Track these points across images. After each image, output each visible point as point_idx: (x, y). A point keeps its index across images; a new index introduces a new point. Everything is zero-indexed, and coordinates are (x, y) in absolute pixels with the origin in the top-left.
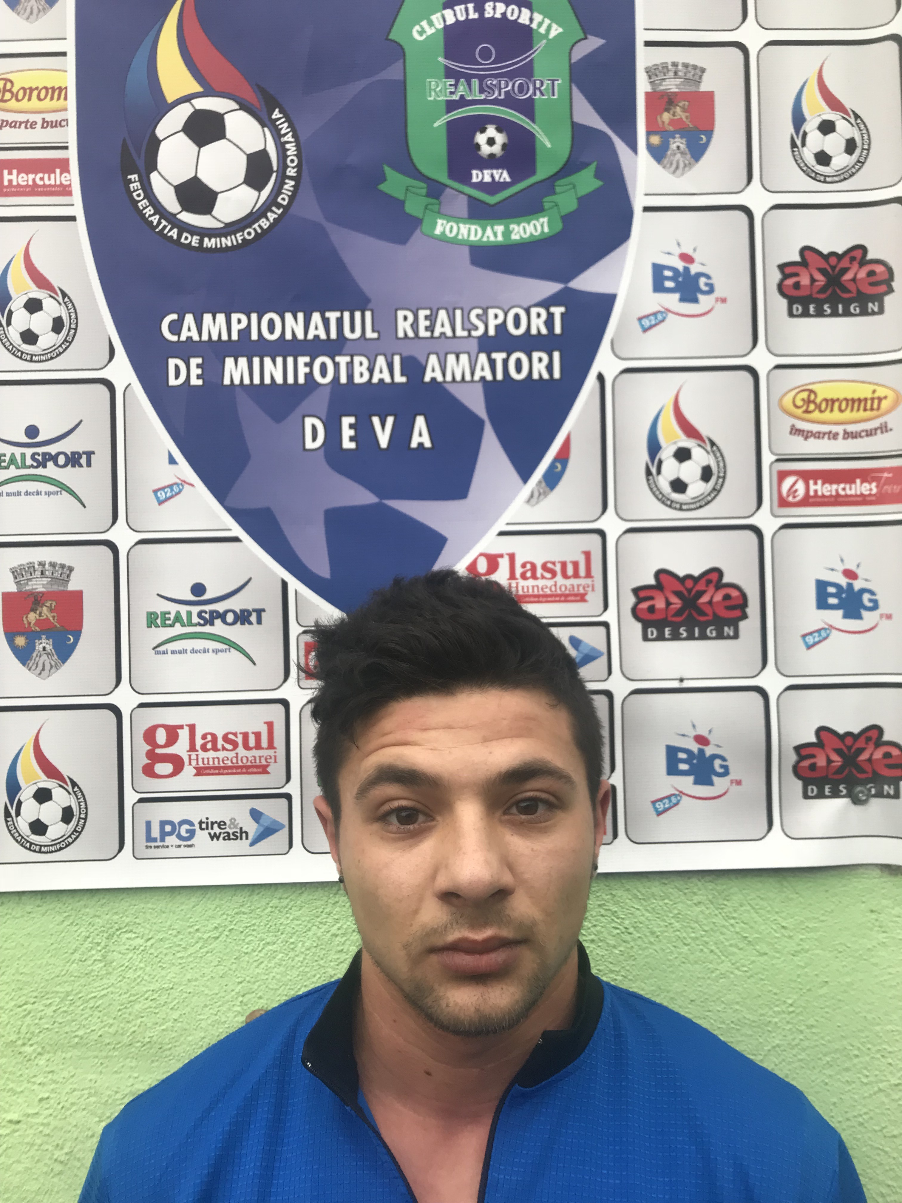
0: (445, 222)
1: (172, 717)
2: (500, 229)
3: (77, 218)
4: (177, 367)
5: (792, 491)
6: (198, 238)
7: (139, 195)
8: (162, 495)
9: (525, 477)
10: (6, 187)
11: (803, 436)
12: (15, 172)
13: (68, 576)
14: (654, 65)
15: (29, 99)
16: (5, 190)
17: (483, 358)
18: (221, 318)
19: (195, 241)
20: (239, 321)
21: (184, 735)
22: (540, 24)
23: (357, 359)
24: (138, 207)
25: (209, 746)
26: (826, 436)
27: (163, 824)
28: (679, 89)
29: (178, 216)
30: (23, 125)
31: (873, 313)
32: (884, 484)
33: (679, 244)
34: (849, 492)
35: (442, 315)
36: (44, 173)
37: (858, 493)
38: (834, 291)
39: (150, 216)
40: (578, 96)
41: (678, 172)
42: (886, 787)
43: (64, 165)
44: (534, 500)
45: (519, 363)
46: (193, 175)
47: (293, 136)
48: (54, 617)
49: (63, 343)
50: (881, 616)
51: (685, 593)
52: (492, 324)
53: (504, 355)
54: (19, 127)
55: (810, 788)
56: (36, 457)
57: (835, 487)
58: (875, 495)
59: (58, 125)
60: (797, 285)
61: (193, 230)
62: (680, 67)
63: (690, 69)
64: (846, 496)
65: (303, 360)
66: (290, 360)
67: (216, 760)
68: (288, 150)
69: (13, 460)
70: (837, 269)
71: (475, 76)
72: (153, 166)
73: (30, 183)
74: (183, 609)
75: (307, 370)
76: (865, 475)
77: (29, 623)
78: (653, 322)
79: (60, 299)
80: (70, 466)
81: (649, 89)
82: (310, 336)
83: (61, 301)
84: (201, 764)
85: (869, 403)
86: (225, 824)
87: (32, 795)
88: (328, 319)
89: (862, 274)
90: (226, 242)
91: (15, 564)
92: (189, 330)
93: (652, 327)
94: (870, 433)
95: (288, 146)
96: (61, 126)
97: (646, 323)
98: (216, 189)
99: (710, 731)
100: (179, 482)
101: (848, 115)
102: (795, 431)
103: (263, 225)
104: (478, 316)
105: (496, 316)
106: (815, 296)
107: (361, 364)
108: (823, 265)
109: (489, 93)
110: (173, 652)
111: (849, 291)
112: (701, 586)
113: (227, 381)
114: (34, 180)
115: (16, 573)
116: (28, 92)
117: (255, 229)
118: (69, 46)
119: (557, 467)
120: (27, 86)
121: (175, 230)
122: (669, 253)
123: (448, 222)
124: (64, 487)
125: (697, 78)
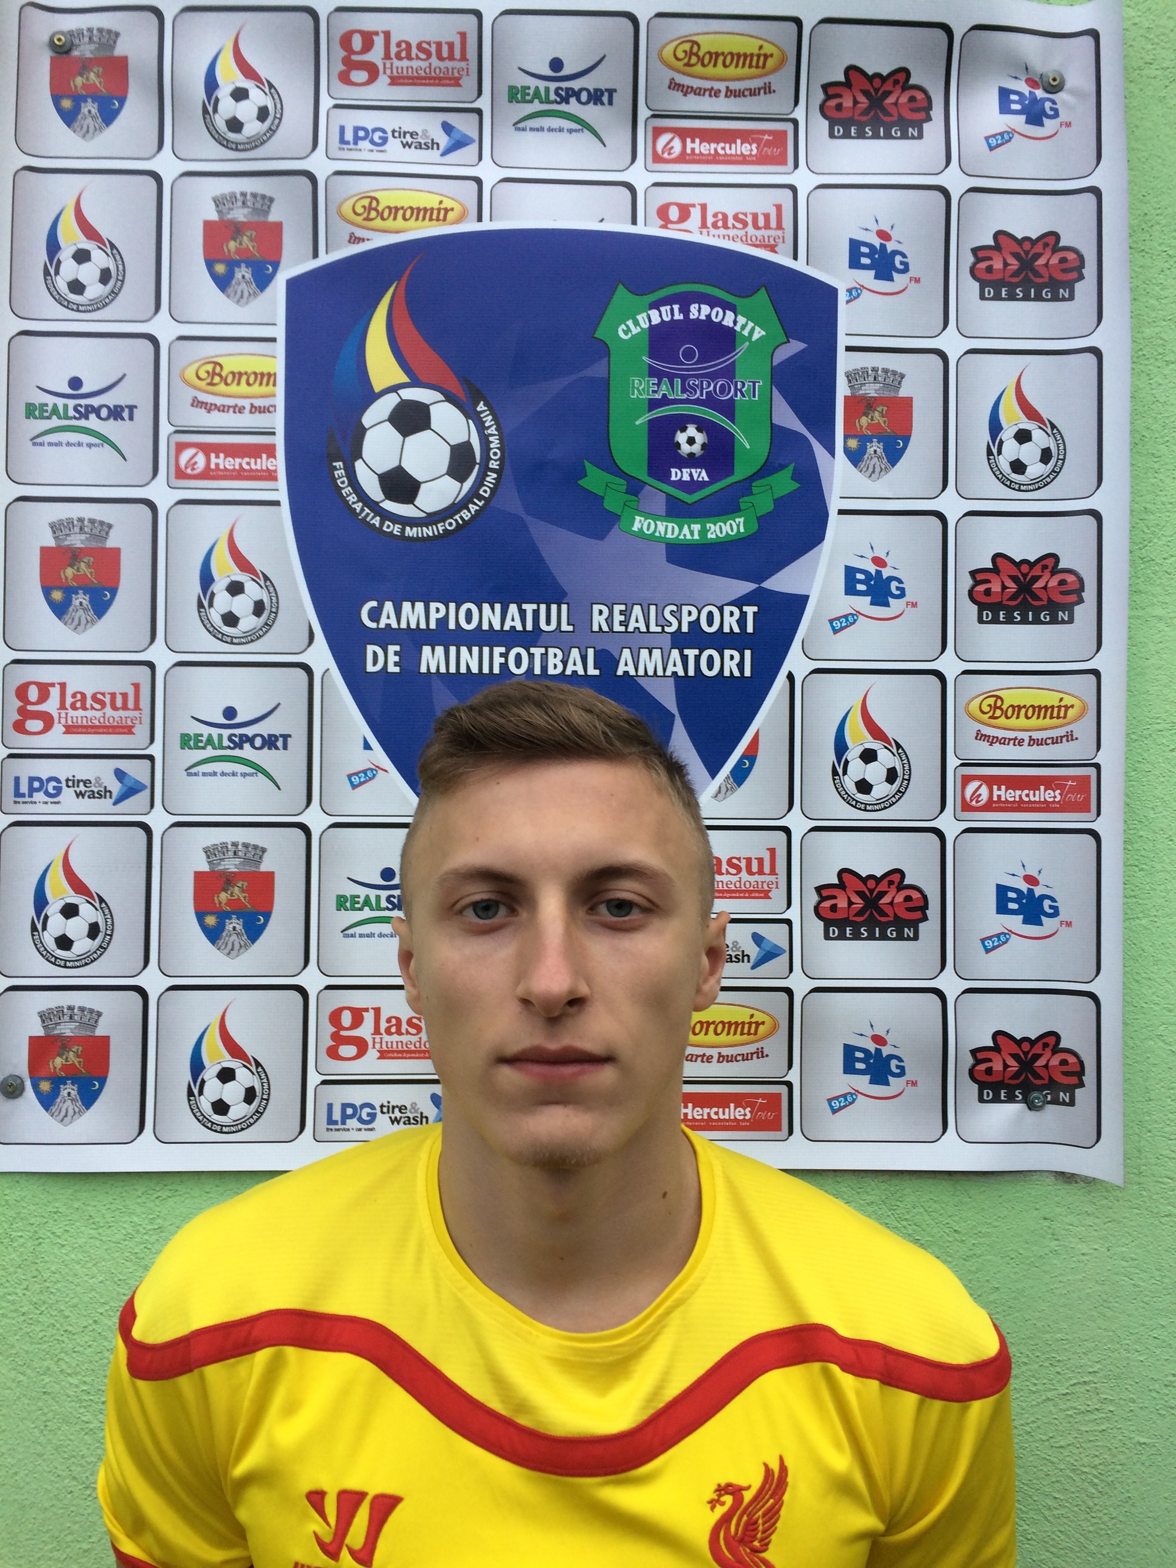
0: (643, 519)
1: (358, 999)
2: (696, 527)
3: (281, 503)
4: (375, 654)
5: (976, 795)
6: (400, 526)
7: (343, 483)
8: (355, 779)
9: (713, 774)
10: (213, 470)
11: (988, 741)
12: (222, 455)
13: (261, 858)
14: (856, 370)
15: (238, 384)
16: (211, 473)
17: (675, 653)
18: (420, 606)
19: (396, 529)
20: (438, 610)
21: (369, 1017)
22: (743, 327)
23: (551, 651)
24: (341, 495)
25: (393, 1029)
26: (1012, 742)
27: (344, 1106)
28: (878, 394)
29: (381, 505)
30: (231, 410)
31: (1063, 622)
32: (1068, 793)
33: (872, 548)
34: (1032, 799)
35: (637, 610)
36: (251, 457)
37: (1042, 799)
38: (1025, 598)
39: (354, 503)
40: (778, 398)
41: (874, 476)
42: (1062, 1094)
43: (270, 450)
44: (721, 796)
45: (710, 659)
46: (396, 464)
47: (496, 430)
48: (245, 897)
49: (263, 626)
50: (1061, 923)
51: (868, 893)
52: (686, 620)
53: (696, 652)
54: (228, 411)
55: (985, 1091)
56: (234, 738)
57: (1018, 792)
58: (1058, 802)
59: (266, 410)
60: (988, 592)
61: (395, 519)
62: (880, 372)
63: (889, 374)
64: (1030, 802)
65: (498, 650)
66: (486, 650)
67: (400, 1044)
68: (492, 442)
69: (210, 741)
70: (1029, 577)
71: (677, 376)
72: (358, 454)
73: (237, 467)
74: (373, 893)
75: (502, 660)
76: (1049, 783)
77: (220, 903)
78: (844, 624)
79: (262, 583)
80: (266, 748)
81: (848, 393)
82: (507, 627)
83: (263, 585)
84: (384, 1048)
85: (1056, 710)
86: (406, 1108)
87: (215, 1074)
88: (525, 610)
89: (1053, 583)
90: (428, 532)
91: (209, 843)
92: (388, 618)
93: (842, 629)
94: (1056, 741)
95: (491, 439)
96: (269, 412)
97: (837, 625)
98: (419, 478)
99: (888, 1032)
100: (374, 767)
101: (1045, 425)
102: (980, 736)
103: (464, 516)
104: (672, 612)
105: (690, 613)
106: (1005, 602)
107: (555, 655)
108: (1014, 571)
109: (691, 393)
110: (361, 936)
111: (1040, 599)
112: (883, 887)
113: (423, 669)
114: (240, 465)
115: (209, 852)
116: (237, 376)
117: (456, 521)
118: (280, 332)
119: (745, 764)
120: (236, 370)
121: (378, 518)
122: (862, 557)
123: (646, 519)
124: (259, 769)
125: (896, 383)
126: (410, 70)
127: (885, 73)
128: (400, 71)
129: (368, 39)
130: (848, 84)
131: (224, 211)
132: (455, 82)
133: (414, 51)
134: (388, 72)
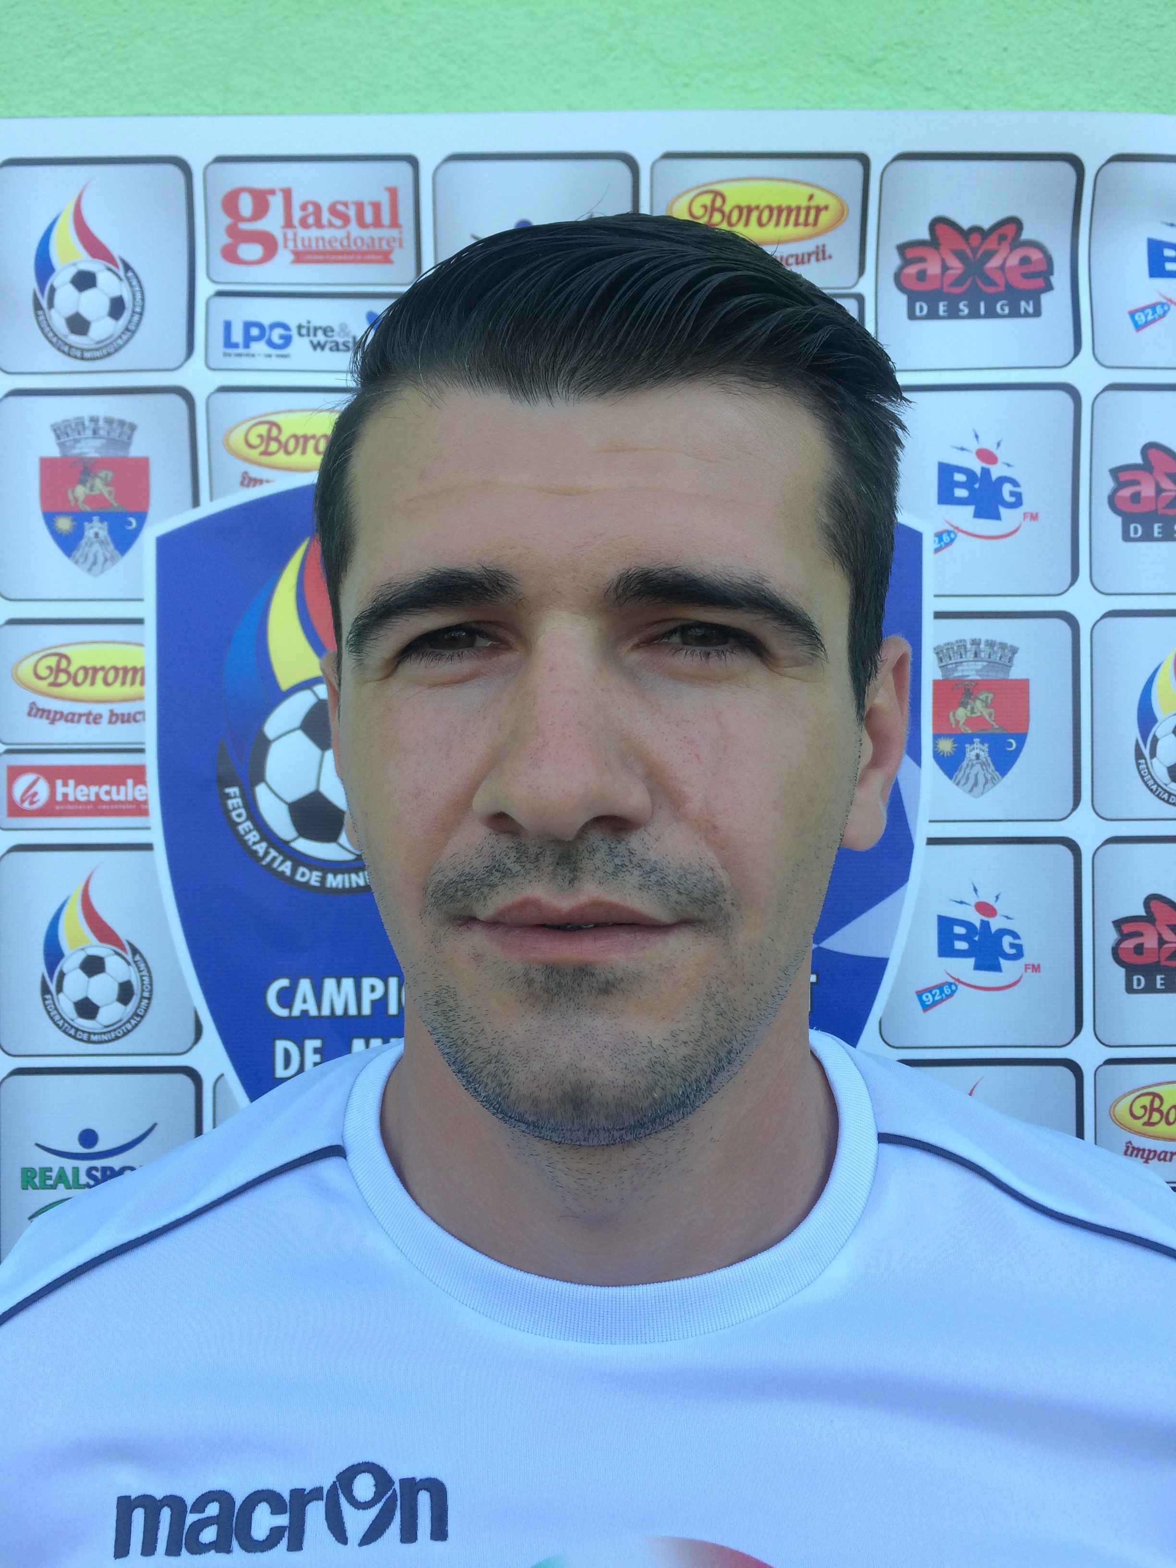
3: (155, 847)
4: (287, 1052)
6: (319, 874)
7: (239, 816)
10: (59, 803)
11: (1142, 1157)
12: (71, 783)
14: (948, 644)
15: (93, 683)
16: (58, 808)
18: (348, 984)
19: (314, 879)
20: (373, 989)
24: (237, 832)
28: (979, 676)
29: (293, 845)
30: (84, 719)
33: (975, 890)
36: (111, 784)
39: (255, 843)
41: (977, 790)
43: (138, 774)
46: (313, 788)
49: (132, 1018)
54: (79, 721)
56: (94, 1172)
59: (131, 719)
60: (1139, 949)
61: (313, 863)
62: (982, 646)
63: (995, 648)
69: (62, 1177)
72: (259, 776)
73: (93, 798)
78: (937, 998)
79: (129, 957)
81: (939, 676)
83: (130, 961)
90: (358, 880)
92: (305, 1001)
93: (935, 1004)
96: (136, 721)
97: (928, 998)
98: (343, 808)
102: (1131, 1151)
106: (1163, 963)
114: (97, 795)
116: (91, 672)
118: (148, 611)
120: (89, 664)
121: (289, 864)
122: (961, 903)
125: (1005, 660)
126: (321, 244)
127: (986, 225)
128: (307, 243)
129: (261, 199)
130: (934, 243)
131: (68, 444)
132: (385, 257)
133: (326, 216)
134: (291, 245)
